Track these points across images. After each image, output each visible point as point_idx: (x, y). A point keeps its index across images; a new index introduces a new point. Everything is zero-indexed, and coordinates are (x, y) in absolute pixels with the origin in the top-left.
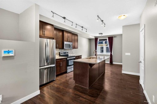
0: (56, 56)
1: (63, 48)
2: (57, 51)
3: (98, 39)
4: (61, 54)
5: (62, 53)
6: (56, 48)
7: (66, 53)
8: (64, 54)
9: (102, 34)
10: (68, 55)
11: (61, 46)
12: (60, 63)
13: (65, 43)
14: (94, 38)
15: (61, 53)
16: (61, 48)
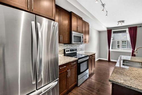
0: (59, 55)
1: (70, 42)
2: (60, 48)
3: (113, 31)
4: (66, 53)
5: (69, 51)
6: (60, 42)
7: (73, 50)
8: (71, 52)
9: (123, 21)
10: (76, 53)
11: (67, 39)
12: (67, 72)
13: (74, 33)
14: (106, 29)
15: (67, 51)
16: (67, 42)
